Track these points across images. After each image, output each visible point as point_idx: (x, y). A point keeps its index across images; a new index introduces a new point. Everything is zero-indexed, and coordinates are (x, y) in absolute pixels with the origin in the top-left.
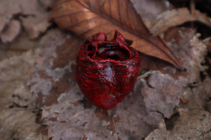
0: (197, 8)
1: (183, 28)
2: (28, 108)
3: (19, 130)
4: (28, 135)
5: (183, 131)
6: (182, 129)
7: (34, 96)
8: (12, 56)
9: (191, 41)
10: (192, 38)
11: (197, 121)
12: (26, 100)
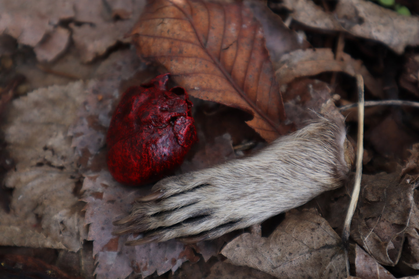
0: (347, 50)
1: (317, 81)
2: (65, 170)
3: (46, 203)
4: (58, 212)
5: (284, 241)
6: (282, 239)
7: (76, 154)
8: (52, 84)
9: (323, 105)
10: (325, 101)
11: (307, 230)
12: (63, 158)
